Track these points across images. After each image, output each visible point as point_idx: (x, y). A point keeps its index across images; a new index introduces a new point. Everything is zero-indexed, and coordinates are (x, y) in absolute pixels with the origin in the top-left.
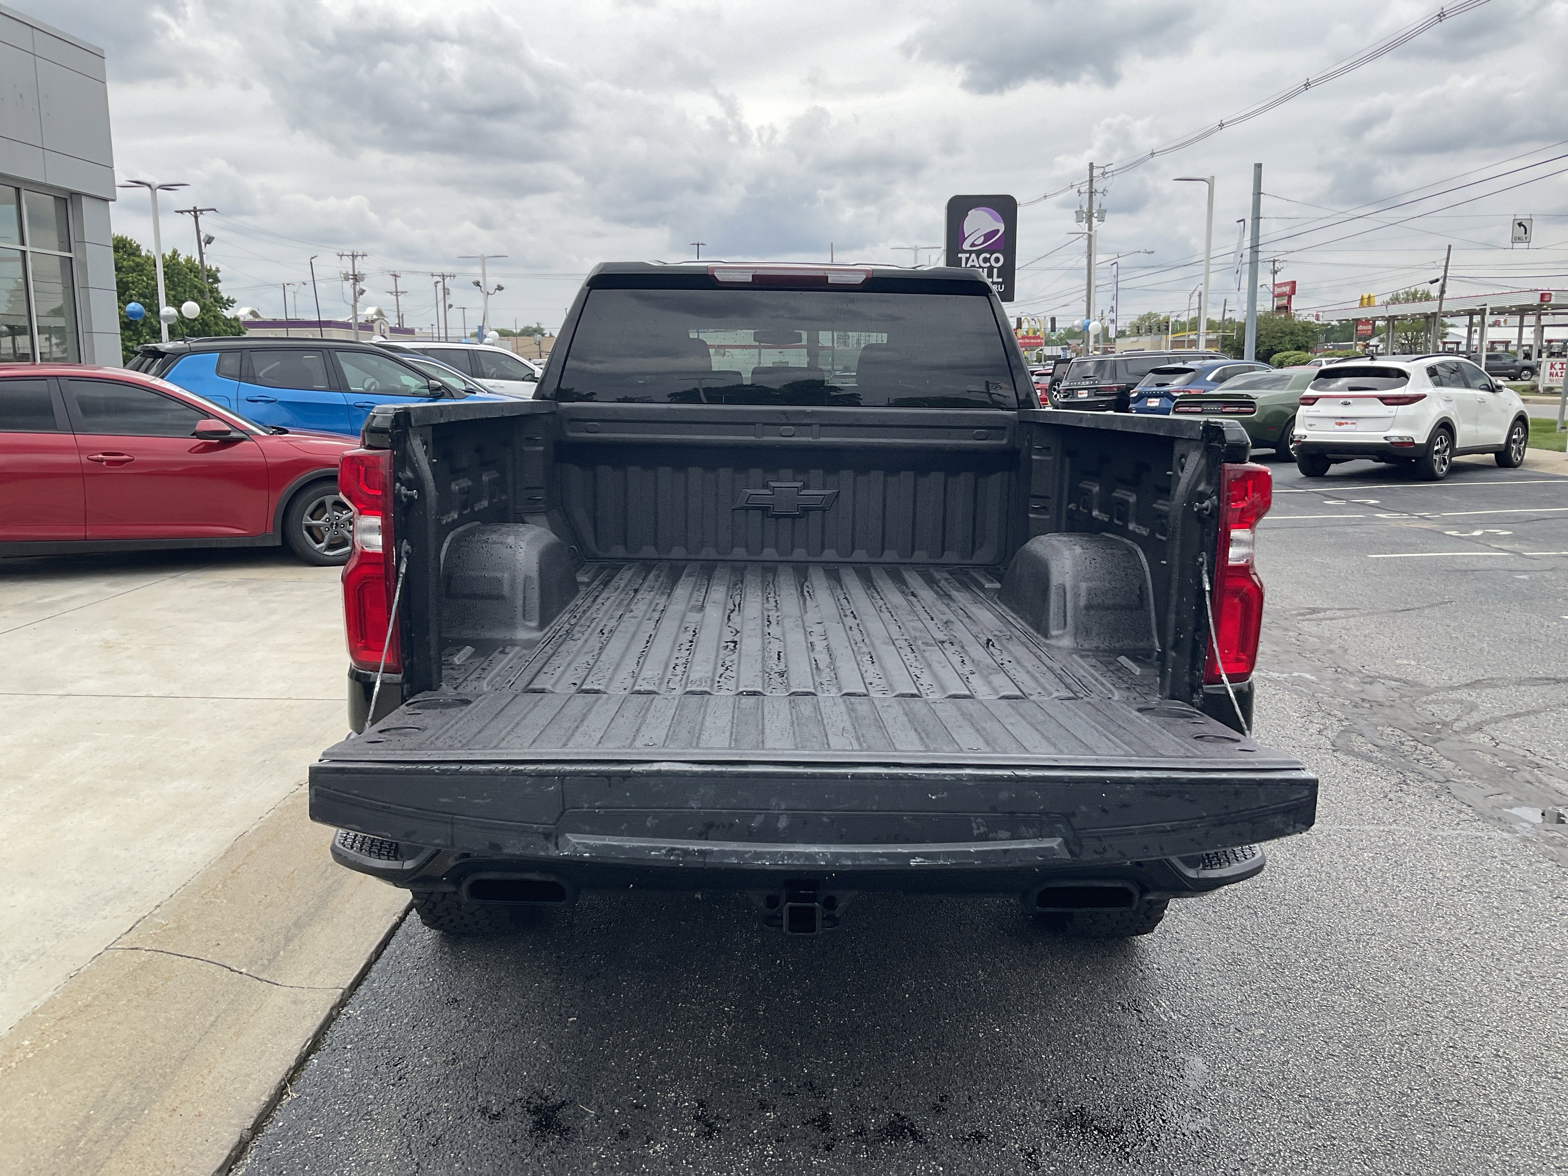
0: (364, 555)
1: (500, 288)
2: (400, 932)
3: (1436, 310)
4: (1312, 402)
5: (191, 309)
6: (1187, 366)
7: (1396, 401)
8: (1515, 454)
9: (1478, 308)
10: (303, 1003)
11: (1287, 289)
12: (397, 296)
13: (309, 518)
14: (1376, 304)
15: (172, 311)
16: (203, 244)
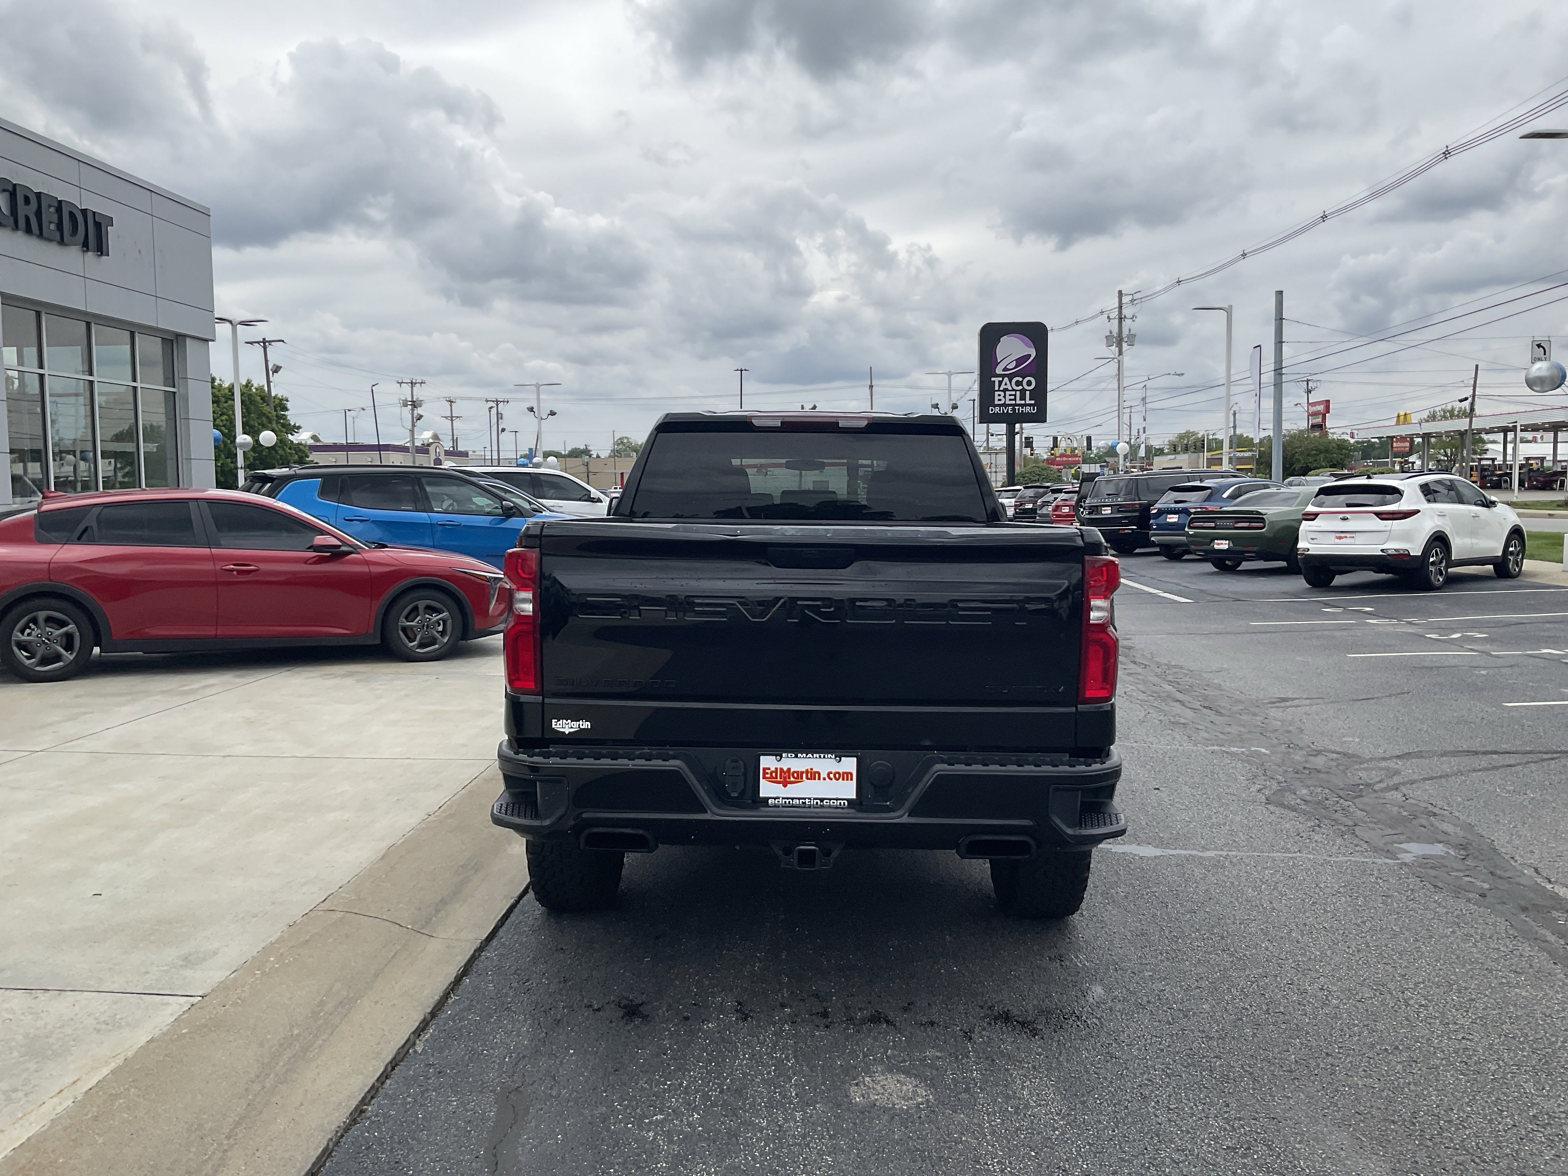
0: (520, 617)
1: (553, 413)
2: (516, 910)
3: (1467, 428)
4: (1313, 517)
5: (268, 437)
6: (1203, 484)
7: (1391, 516)
8: (1513, 566)
9: (1511, 425)
10: (454, 947)
11: (1321, 408)
12: (452, 420)
13: (404, 620)
14: (1413, 422)
15: (248, 439)
16: (271, 373)
